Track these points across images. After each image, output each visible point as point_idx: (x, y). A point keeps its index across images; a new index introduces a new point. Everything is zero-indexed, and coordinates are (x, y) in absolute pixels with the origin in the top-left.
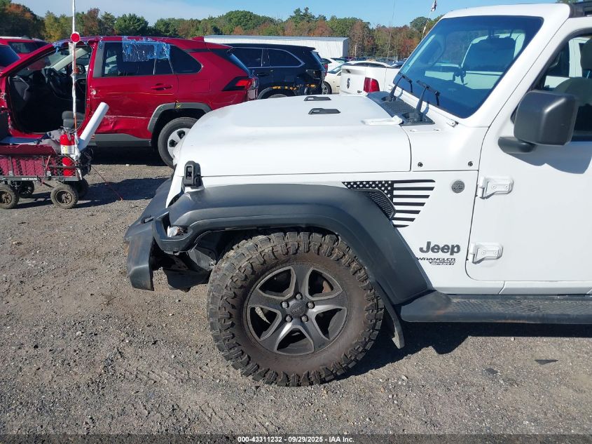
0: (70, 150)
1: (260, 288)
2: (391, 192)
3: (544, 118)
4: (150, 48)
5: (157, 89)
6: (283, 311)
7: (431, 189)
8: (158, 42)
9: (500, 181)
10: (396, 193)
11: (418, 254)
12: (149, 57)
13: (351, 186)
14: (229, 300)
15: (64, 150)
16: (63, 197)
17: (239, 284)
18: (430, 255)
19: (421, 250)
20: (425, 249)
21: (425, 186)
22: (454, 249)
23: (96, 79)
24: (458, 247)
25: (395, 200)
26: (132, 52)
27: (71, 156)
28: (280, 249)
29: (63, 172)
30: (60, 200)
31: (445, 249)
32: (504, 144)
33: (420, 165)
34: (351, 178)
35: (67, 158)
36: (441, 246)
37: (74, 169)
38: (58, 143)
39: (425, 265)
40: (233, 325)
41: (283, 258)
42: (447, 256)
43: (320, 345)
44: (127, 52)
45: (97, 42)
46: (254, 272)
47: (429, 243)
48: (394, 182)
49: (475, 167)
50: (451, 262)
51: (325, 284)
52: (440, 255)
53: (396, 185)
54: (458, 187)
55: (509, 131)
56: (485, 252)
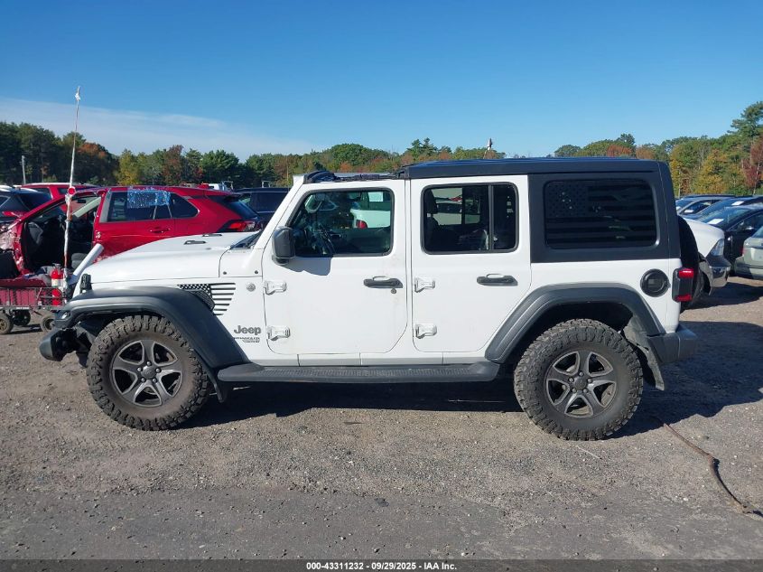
0: (59, 282)
1: (121, 356)
2: (210, 291)
4: (152, 196)
5: (156, 232)
6: (139, 374)
7: (234, 289)
8: (159, 191)
9: (276, 284)
10: (213, 292)
11: (234, 335)
12: (150, 204)
13: (184, 287)
14: (98, 362)
15: (54, 283)
16: (51, 324)
17: (104, 351)
18: (241, 335)
19: (235, 331)
20: (237, 331)
21: (230, 287)
22: (257, 331)
23: (101, 224)
24: (259, 329)
25: (214, 297)
26: (136, 200)
27: (60, 288)
28: (129, 328)
29: (51, 302)
30: (48, 327)
31: (250, 330)
33: (225, 273)
34: (183, 282)
35: (56, 290)
36: (248, 328)
37: (61, 299)
38: (50, 278)
39: (239, 342)
40: (101, 380)
41: (133, 334)
42: (253, 335)
43: (166, 400)
44: (131, 200)
45: (106, 192)
46: (113, 343)
47: (239, 327)
48: (210, 285)
49: (260, 273)
50: (257, 340)
51: (168, 355)
52: (248, 335)
53: (212, 287)
54: (251, 288)
56: (276, 332)
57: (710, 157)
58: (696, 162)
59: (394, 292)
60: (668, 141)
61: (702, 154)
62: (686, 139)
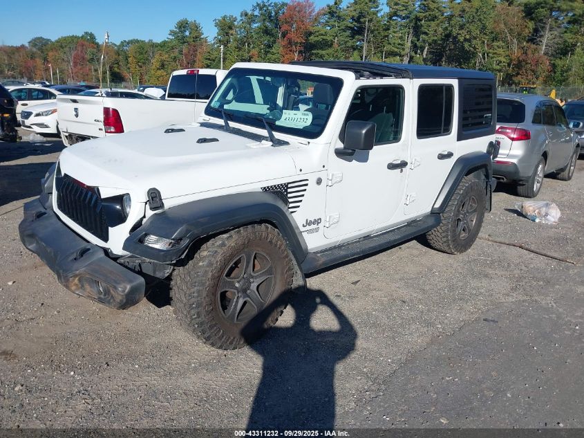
2: (286, 191)
3: (363, 135)
7: (306, 185)
9: (337, 174)
10: (289, 190)
13: (265, 189)
18: (308, 228)
19: (303, 226)
20: (305, 224)
21: (303, 184)
22: (318, 221)
24: (320, 219)
25: (289, 195)
32: (339, 153)
33: (301, 170)
34: (265, 185)
36: (313, 221)
39: (305, 235)
42: (315, 226)
43: (260, 308)
47: (307, 220)
48: (288, 183)
49: (326, 168)
50: (317, 230)
52: (312, 227)
53: (289, 186)
54: (319, 182)
55: (341, 145)
57: (157, 56)
58: (147, 59)
59: (402, 171)
60: (125, 41)
61: (151, 54)
62: (137, 41)
